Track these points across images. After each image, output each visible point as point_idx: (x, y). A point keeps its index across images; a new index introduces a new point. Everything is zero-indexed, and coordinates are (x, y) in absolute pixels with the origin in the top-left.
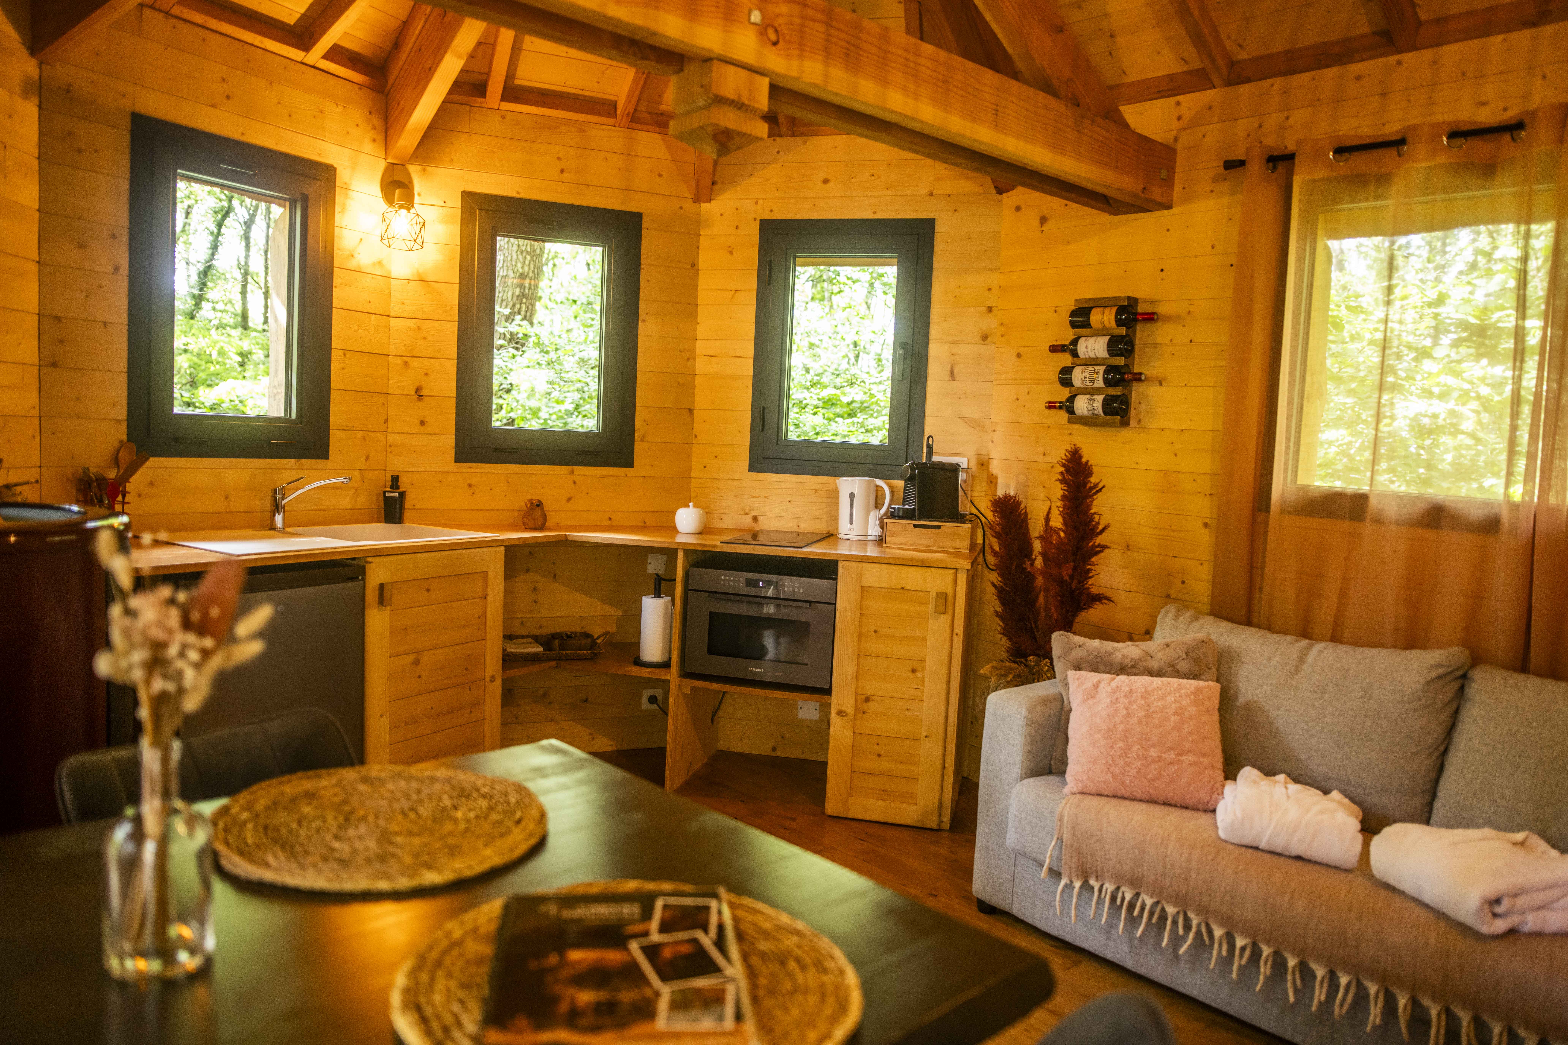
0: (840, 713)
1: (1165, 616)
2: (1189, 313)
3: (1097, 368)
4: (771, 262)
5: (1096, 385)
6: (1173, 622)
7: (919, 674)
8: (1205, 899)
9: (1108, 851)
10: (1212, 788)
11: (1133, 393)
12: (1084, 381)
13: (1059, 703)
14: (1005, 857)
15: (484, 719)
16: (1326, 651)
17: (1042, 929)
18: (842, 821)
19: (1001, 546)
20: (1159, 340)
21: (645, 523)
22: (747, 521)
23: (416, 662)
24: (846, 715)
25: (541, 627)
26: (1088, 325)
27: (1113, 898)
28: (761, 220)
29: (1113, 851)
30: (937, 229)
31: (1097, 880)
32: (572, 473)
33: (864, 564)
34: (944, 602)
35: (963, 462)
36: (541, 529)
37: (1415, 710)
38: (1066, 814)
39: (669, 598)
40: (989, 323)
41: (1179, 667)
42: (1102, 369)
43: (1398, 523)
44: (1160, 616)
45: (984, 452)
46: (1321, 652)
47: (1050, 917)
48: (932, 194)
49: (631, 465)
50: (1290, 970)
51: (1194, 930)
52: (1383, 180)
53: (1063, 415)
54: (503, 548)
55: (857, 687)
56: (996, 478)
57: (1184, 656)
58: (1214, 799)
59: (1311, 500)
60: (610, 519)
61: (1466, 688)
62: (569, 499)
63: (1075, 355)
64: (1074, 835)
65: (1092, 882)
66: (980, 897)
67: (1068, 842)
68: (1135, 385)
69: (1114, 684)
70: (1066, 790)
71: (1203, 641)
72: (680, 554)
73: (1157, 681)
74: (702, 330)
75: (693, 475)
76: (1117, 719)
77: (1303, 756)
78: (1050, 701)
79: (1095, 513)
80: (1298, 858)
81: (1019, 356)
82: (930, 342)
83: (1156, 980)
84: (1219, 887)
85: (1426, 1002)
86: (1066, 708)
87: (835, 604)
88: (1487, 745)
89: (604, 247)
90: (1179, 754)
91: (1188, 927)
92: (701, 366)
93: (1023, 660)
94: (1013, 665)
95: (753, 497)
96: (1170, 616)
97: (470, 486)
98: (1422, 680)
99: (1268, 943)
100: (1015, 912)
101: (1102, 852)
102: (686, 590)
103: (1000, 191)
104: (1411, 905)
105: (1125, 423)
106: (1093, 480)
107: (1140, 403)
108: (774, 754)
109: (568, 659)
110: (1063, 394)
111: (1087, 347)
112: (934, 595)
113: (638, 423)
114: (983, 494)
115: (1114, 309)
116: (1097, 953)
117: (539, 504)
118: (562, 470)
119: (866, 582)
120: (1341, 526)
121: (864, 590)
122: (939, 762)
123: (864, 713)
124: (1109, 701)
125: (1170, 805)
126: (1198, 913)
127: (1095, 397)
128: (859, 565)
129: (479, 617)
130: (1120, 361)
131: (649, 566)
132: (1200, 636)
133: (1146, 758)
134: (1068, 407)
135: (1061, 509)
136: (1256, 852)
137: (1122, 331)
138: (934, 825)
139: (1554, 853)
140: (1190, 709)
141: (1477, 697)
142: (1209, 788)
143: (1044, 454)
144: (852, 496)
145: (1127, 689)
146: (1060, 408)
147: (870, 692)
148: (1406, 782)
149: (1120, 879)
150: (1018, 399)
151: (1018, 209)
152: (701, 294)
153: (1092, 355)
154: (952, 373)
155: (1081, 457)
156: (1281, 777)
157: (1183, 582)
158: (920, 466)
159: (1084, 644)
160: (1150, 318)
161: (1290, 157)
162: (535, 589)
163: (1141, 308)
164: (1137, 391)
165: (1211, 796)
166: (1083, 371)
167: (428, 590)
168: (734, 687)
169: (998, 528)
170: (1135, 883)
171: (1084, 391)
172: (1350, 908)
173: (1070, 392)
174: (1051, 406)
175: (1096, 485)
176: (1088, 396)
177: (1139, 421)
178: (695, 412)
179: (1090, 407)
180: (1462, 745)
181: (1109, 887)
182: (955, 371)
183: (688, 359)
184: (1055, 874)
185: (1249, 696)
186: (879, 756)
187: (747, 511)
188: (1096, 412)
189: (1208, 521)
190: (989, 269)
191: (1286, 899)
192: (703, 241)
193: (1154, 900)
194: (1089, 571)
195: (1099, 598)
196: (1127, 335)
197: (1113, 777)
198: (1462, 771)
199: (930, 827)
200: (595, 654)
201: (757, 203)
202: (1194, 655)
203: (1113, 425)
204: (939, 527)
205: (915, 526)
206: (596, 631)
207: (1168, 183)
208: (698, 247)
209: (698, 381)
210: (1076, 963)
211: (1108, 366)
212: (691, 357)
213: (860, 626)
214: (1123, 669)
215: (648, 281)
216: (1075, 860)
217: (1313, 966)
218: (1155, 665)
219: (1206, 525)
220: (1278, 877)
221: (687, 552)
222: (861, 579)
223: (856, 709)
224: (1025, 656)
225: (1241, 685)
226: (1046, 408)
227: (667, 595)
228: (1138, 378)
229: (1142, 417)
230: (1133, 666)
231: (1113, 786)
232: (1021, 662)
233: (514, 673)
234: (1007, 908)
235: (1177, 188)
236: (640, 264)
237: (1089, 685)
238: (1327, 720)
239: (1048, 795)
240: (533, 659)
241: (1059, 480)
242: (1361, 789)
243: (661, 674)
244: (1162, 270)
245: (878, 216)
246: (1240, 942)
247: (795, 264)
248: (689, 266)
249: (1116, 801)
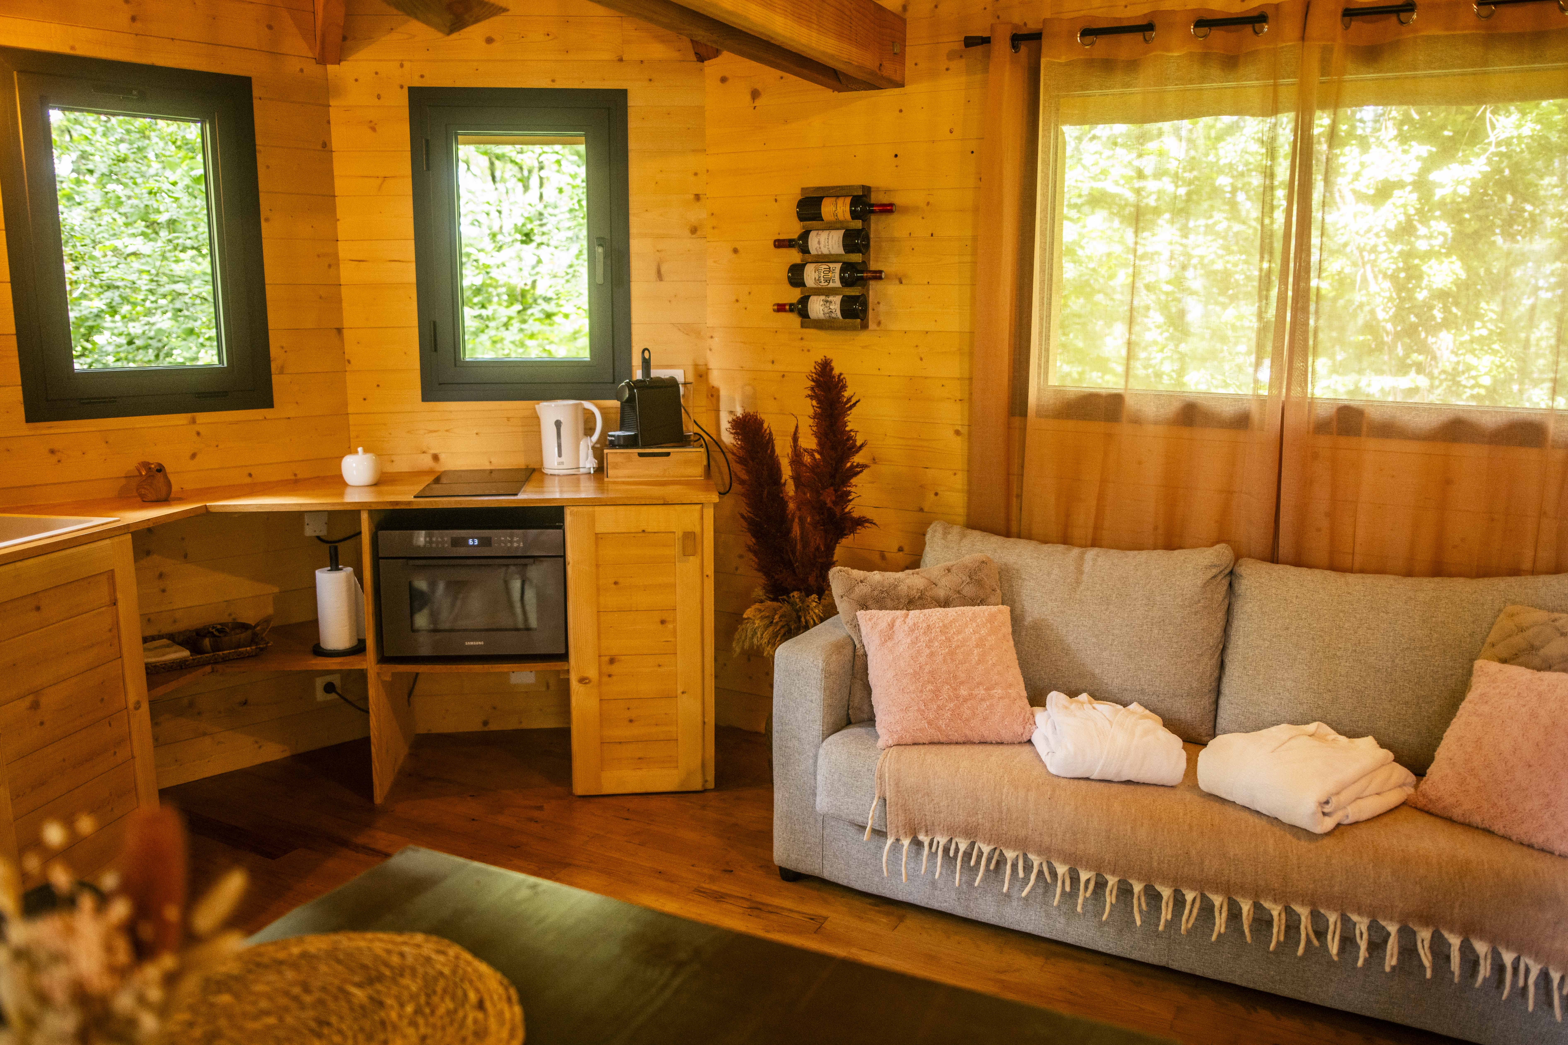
0: (583, 680)
1: (933, 536)
2: (928, 203)
3: (832, 265)
4: (427, 141)
5: (831, 285)
6: (943, 542)
7: (670, 626)
8: (1046, 839)
9: (938, 803)
10: (1024, 720)
11: (870, 293)
12: (818, 280)
13: (851, 648)
14: (811, 820)
15: (133, 757)
16: (1099, 559)
17: (860, 889)
18: (597, 800)
19: (748, 472)
20: (896, 234)
21: (295, 475)
22: (426, 462)
23: (35, 706)
24: (590, 681)
25: (175, 622)
26: (818, 217)
27: (946, 850)
28: (410, 88)
29: (944, 803)
30: (630, 103)
31: (927, 835)
32: (194, 421)
33: (597, 508)
34: (690, 540)
35: (679, 375)
36: (164, 500)
37: (1196, 613)
38: (887, 769)
39: (350, 569)
40: (697, 214)
41: (964, 592)
42: (838, 266)
43: (1156, 423)
44: (928, 537)
45: (701, 362)
46: (1095, 560)
47: (867, 876)
48: (621, 60)
49: (271, 406)
50: (1136, 896)
51: (1035, 871)
52: (1132, 66)
53: (793, 320)
54: (129, 536)
55: (599, 649)
56: (718, 390)
57: (969, 580)
58: (1027, 729)
59: (1068, 402)
60: (250, 475)
61: (1236, 586)
62: (193, 456)
63: (805, 250)
64: (898, 791)
65: (921, 837)
66: (784, 865)
67: (893, 800)
68: (873, 284)
69: (910, 621)
70: (881, 743)
71: (983, 562)
72: (365, 516)
73: (951, 612)
74: (344, 228)
75: (350, 410)
76: (922, 659)
77: (1097, 671)
78: (842, 647)
79: (851, 430)
80: (1128, 782)
81: (736, 251)
82: (631, 236)
83: (988, 922)
84: (1060, 825)
85: (1267, 905)
86: (860, 652)
87: (564, 557)
88: (1264, 640)
89: (203, 122)
90: (987, 689)
91: (1028, 868)
92: (347, 273)
93: (785, 597)
94: (775, 604)
95: (431, 431)
96: (939, 534)
97: (52, 452)
98: (1199, 583)
99: (1113, 873)
100: (826, 875)
101: (931, 805)
102: (376, 558)
103: (701, 58)
104: (1245, 815)
105: (865, 326)
106: (846, 394)
107: (879, 303)
108: (486, 729)
109: (225, 660)
110: (793, 295)
111: (819, 243)
112: (681, 534)
113: (274, 351)
114: (704, 409)
115: (848, 200)
116: (923, 904)
117: (160, 469)
118: (179, 420)
119: (599, 529)
120: (1098, 427)
121: (598, 538)
122: (699, 719)
123: (610, 676)
124: (909, 640)
125: (985, 743)
126: (1039, 853)
127: (831, 298)
128: (590, 509)
129: (110, 630)
130: (856, 258)
131: (307, 527)
132: (978, 556)
133: (957, 697)
134: (801, 309)
135: (814, 429)
136: (1089, 782)
137: (858, 224)
138: (699, 787)
139: (1343, 739)
140: (989, 638)
141: (1248, 593)
142: (1021, 719)
143: (773, 362)
144: (558, 424)
145: (925, 625)
146: (791, 310)
147: (614, 652)
148: (1195, 685)
149: (952, 831)
150: (737, 301)
151: (724, 80)
152: (338, 183)
153: (825, 251)
154: (659, 272)
155: (832, 369)
156: (1084, 697)
157: (936, 494)
158: (639, 384)
159: (865, 578)
160: (888, 209)
161: (1035, 37)
162: (161, 576)
163: (875, 198)
164: (875, 290)
165: (1024, 728)
166: (817, 270)
167: (38, 608)
168: (449, 666)
169: (741, 453)
170: (971, 833)
171: (818, 292)
172: (1191, 827)
173: (802, 293)
174: (780, 308)
175: (849, 400)
176: (823, 297)
177: (879, 323)
178: (345, 331)
179: (826, 310)
180: (1240, 643)
181: (943, 840)
182: (663, 270)
183: (330, 266)
184: (880, 834)
185: (1036, 615)
186: (631, 721)
187: (424, 449)
188: (833, 315)
189: (959, 428)
190: (693, 151)
191: (1129, 827)
192: (333, 113)
193: (992, 847)
194: (849, 493)
195: (861, 522)
196: (863, 229)
197: (928, 723)
198: (1245, 668)
199: (693, 789)
200: (262, 649)
201: (402, 66)
202: (977, 578)
203: (854, 328)
204: (668, 454)
205: (641, 455)
206: (249, 616)
207: (900, 57)
208: (329, 122)
209: (344, 291)
210: (901, 919)
211: (844, 263)
212: (333, 262)
213: (598, 578)
214: (912, 602)
215: (268, 167)
216: (901, 817)
217: (1159, 888)
218: (941, 593)
219: (957, 433)
220: (1117, 806)
221: (371, 512)
222: (594, 526)
223: (600, 674)
224: (787, 592)
225: (1025, 603)
226: (774, 310)
227: (346, 566)
228: (878, 276)
229: (882, 318)
230: (920, 598)
231: (932, 734)
232: (784, 600)
233: (161, 691)
234: (817, 872)
235: (909, 64)
236: (254, 145)
237: (883, 625)
238: (1116, 632)
239: (863, 752)
240: (180, 667)
241: (809, 396)
242: (1155, 696)
243: (354, 663)
244: (896, 156)
245: (557, 85)
246: (1084, 876)
247: (457, 143)
248: (319, 147)
249: (934, 748)
